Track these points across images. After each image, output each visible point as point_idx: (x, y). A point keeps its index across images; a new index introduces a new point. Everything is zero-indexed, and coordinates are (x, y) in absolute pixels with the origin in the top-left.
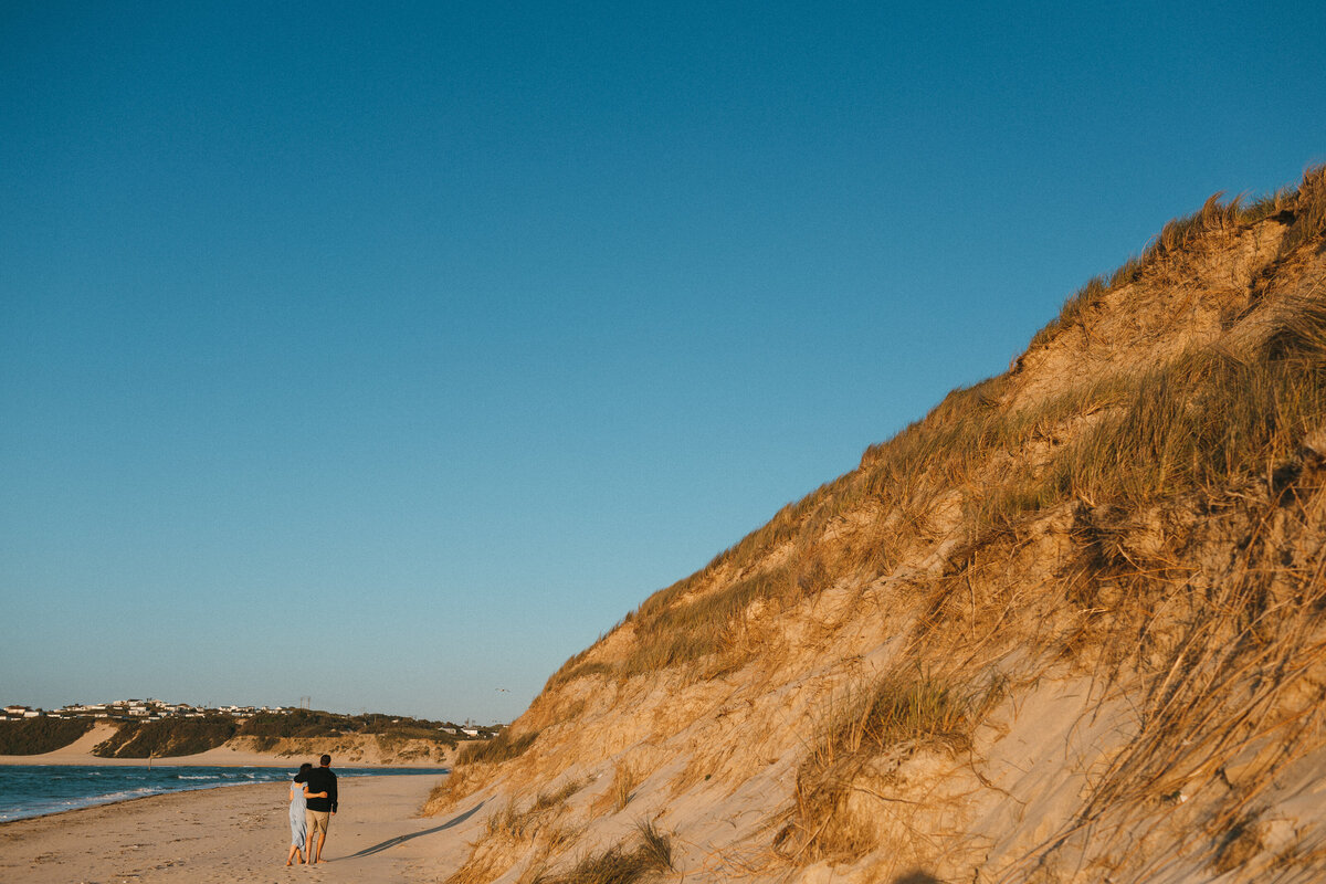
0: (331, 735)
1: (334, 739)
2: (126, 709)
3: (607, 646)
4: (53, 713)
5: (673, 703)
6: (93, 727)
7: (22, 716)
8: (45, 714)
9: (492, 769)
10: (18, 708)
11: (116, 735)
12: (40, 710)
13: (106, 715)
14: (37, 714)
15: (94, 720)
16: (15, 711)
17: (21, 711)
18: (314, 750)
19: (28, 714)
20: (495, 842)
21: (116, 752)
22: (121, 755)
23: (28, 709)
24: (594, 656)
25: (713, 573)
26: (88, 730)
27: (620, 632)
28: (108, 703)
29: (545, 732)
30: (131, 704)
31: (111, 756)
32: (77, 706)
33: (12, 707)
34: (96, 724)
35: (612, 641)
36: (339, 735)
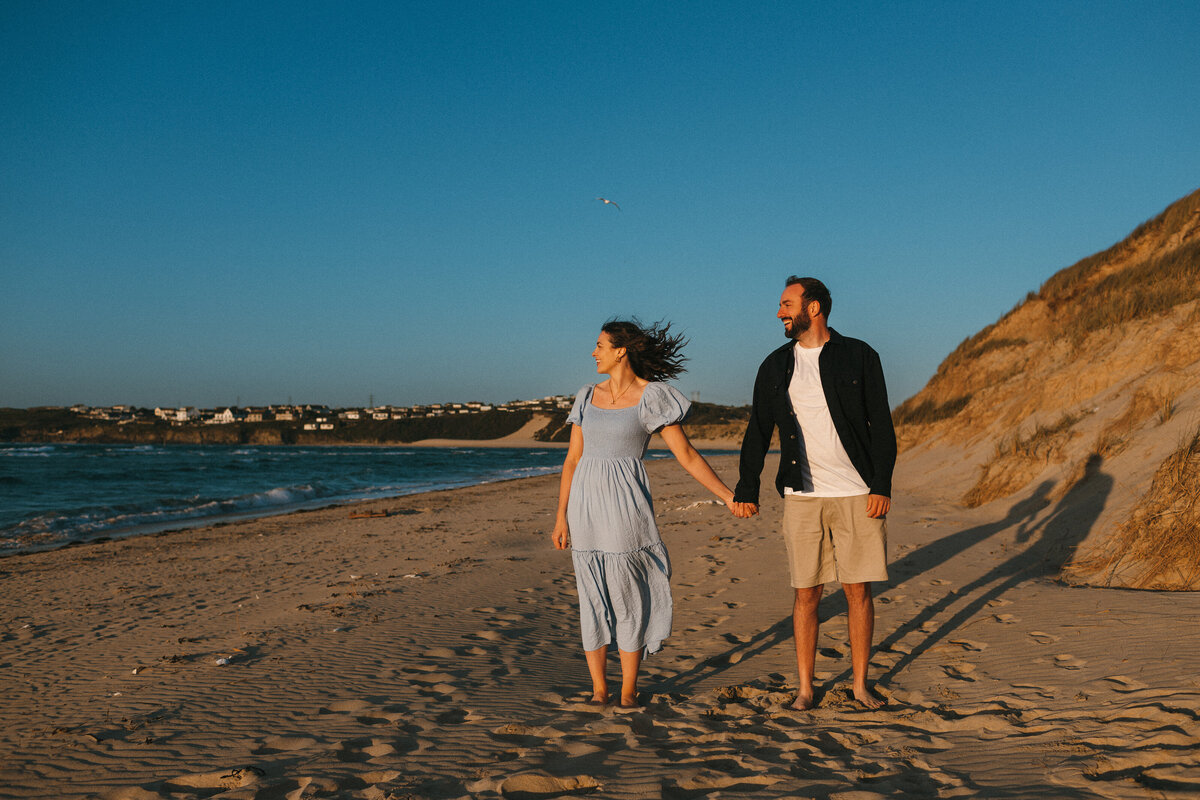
0: (722, 423)
1: (723, 426)
2: (555, 403)
3: (1010, 324)
4: (501, 407)
5: (1183, 337)
6: (532, 418)
7: (479, 409)
8: (496, 408)
9: (924, 429)
10: (475, 403)
11: (550, 424)
12: (491, 405)
13: (540, 409)
14: (489, 408)
15: (533, 412)
16: (473, 406)
17: (478, 406)
18: (707, 435)
19: (483, 409)
20: (1010, 463)
21: (552, 437)
22: (555, 440)
23: (482, 404)
24: (997, 334)
25: (1134, 244)
26: (528, 420)
27: (1022, 310)
28: (541, 399)
29: (980, 394)
30: (558, 399)
31: (548, 440)
32: (518, 401)
33: (471, 403)
34: (534, 415)
35: (1014, 319)
36: (727, 423)
